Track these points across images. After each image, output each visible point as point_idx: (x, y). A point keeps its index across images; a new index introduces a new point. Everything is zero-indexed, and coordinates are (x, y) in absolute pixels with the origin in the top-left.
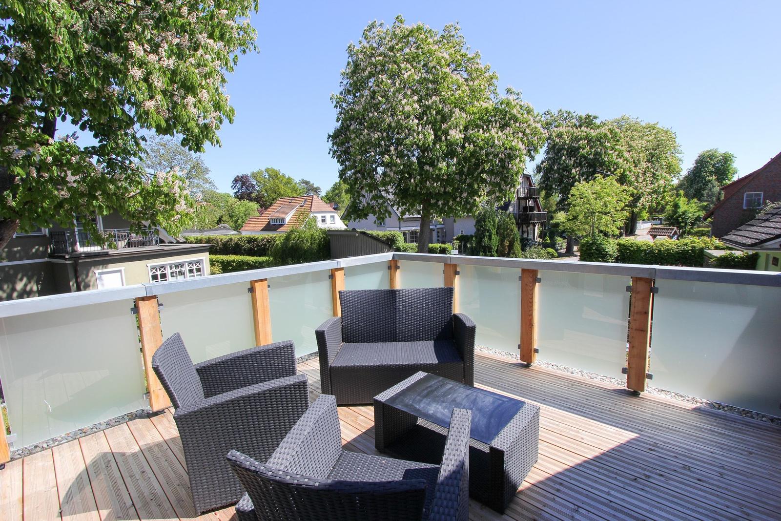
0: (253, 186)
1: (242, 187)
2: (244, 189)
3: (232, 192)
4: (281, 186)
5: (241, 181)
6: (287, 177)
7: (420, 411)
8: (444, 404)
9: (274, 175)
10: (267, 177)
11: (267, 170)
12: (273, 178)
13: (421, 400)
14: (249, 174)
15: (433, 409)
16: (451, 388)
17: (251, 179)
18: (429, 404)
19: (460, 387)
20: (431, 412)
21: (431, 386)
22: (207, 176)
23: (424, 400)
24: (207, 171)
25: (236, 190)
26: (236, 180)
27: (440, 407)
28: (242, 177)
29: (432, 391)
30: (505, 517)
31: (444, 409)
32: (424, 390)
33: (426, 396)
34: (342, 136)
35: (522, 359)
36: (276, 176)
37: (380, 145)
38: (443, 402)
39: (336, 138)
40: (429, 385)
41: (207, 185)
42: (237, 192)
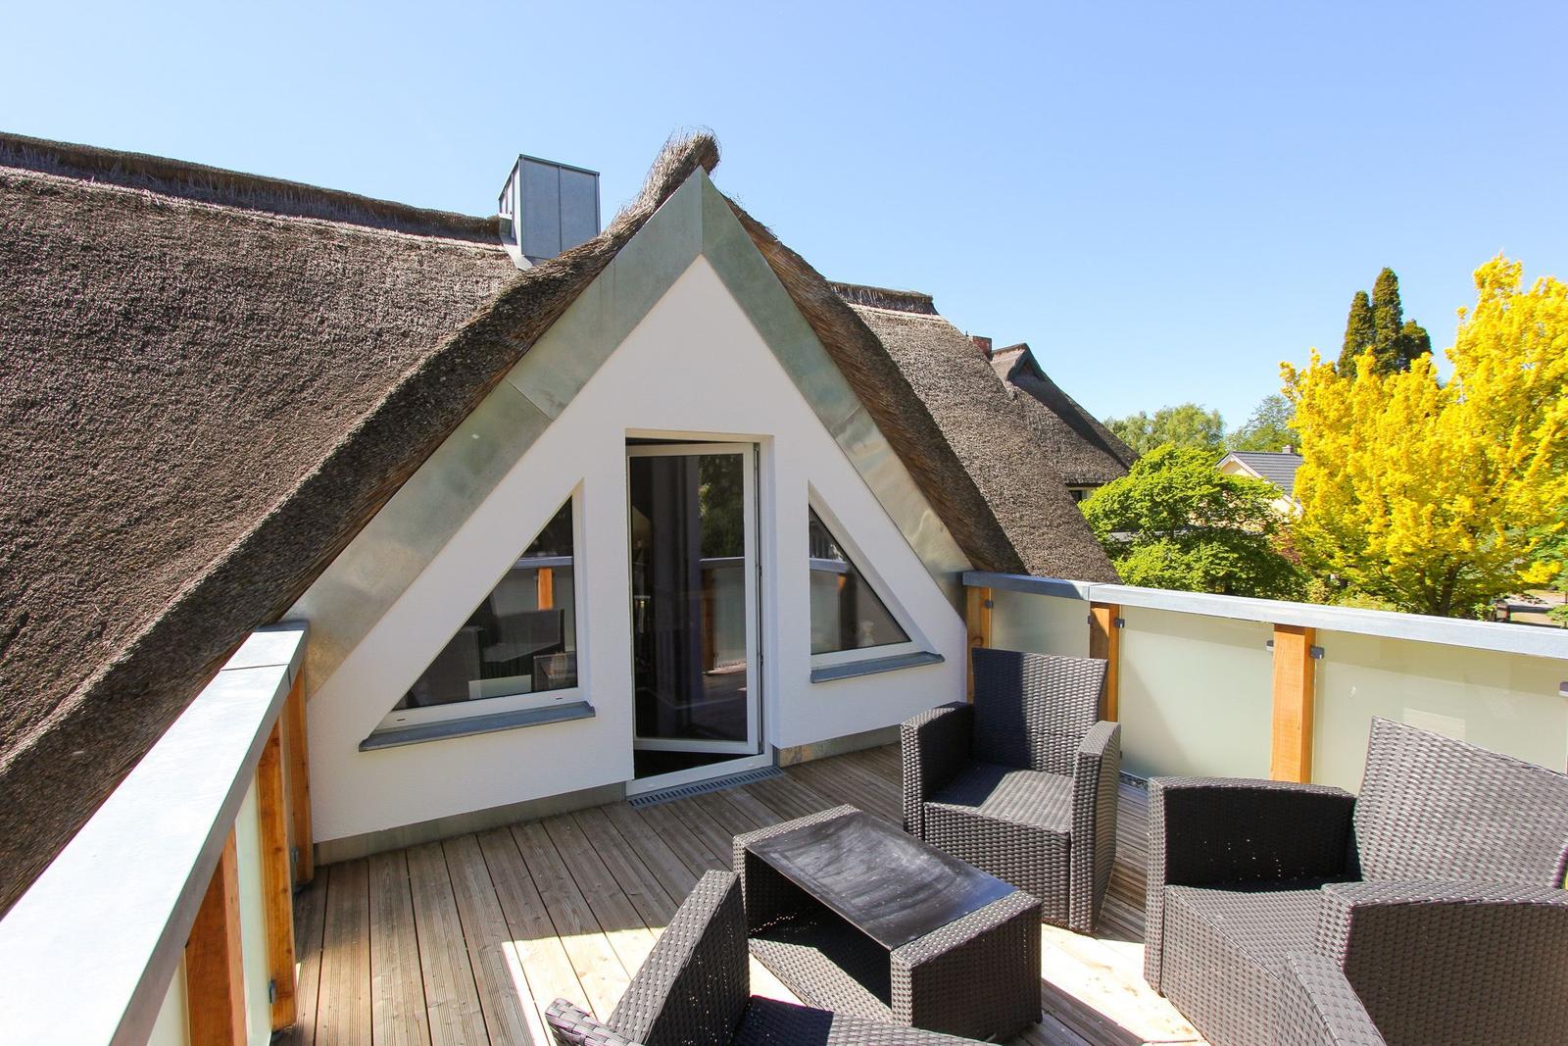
7: (943, 862)
8: (893, 865)
13: (935, 880)
15: (918, 862)
16: (859, 896)
18: (922, 870)
19: (837, 894)
20: (925, 857)
21: (903, 908)
23: (930, 879)
27: (904, 862)
29: (905, 895)
31: (899, 858)
32: (923, 901)
33: (922, 887)
38: (893, 870)
40: (905, 912)
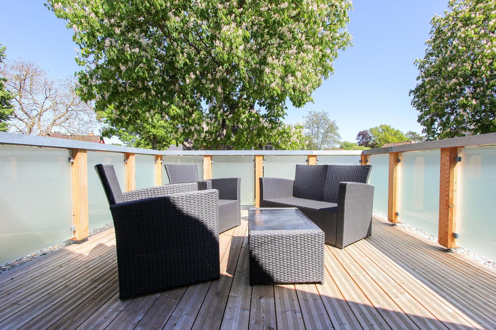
0: (370, 138)
1: (363, 138)
2: (364, 140)
3: (356, 142)
4: (390, 137)
5: (363, 135)
6: (396, 130)
9: (386, 129)
10: (381, 131)
11: (381, 126)
12: (385, 131)
14: (368, 130)
17: (369, 133)
22: (337, 132)
24: (337, 128)
25: (359, 141)
26: (359, 135)
28: (363, 132)
30: (249, 288)
34: (422, 89)
35: (440, 242)
36: (387, 130)
37: (455, 89)
39: (417, 92)
41: (336, 137)
42: (359, 142)
